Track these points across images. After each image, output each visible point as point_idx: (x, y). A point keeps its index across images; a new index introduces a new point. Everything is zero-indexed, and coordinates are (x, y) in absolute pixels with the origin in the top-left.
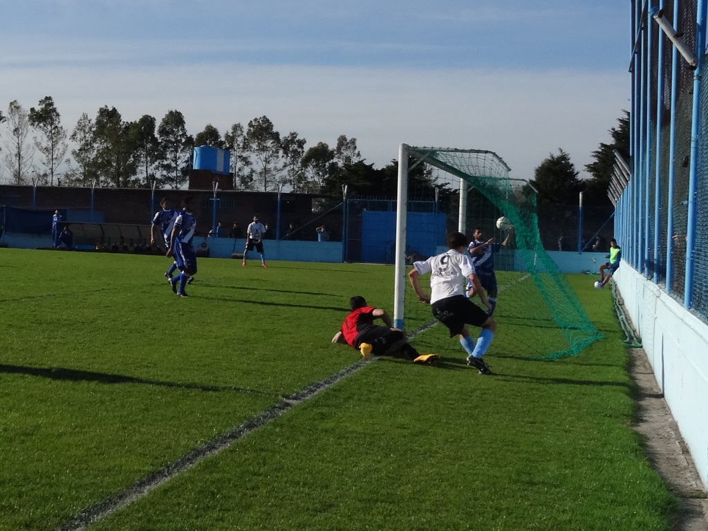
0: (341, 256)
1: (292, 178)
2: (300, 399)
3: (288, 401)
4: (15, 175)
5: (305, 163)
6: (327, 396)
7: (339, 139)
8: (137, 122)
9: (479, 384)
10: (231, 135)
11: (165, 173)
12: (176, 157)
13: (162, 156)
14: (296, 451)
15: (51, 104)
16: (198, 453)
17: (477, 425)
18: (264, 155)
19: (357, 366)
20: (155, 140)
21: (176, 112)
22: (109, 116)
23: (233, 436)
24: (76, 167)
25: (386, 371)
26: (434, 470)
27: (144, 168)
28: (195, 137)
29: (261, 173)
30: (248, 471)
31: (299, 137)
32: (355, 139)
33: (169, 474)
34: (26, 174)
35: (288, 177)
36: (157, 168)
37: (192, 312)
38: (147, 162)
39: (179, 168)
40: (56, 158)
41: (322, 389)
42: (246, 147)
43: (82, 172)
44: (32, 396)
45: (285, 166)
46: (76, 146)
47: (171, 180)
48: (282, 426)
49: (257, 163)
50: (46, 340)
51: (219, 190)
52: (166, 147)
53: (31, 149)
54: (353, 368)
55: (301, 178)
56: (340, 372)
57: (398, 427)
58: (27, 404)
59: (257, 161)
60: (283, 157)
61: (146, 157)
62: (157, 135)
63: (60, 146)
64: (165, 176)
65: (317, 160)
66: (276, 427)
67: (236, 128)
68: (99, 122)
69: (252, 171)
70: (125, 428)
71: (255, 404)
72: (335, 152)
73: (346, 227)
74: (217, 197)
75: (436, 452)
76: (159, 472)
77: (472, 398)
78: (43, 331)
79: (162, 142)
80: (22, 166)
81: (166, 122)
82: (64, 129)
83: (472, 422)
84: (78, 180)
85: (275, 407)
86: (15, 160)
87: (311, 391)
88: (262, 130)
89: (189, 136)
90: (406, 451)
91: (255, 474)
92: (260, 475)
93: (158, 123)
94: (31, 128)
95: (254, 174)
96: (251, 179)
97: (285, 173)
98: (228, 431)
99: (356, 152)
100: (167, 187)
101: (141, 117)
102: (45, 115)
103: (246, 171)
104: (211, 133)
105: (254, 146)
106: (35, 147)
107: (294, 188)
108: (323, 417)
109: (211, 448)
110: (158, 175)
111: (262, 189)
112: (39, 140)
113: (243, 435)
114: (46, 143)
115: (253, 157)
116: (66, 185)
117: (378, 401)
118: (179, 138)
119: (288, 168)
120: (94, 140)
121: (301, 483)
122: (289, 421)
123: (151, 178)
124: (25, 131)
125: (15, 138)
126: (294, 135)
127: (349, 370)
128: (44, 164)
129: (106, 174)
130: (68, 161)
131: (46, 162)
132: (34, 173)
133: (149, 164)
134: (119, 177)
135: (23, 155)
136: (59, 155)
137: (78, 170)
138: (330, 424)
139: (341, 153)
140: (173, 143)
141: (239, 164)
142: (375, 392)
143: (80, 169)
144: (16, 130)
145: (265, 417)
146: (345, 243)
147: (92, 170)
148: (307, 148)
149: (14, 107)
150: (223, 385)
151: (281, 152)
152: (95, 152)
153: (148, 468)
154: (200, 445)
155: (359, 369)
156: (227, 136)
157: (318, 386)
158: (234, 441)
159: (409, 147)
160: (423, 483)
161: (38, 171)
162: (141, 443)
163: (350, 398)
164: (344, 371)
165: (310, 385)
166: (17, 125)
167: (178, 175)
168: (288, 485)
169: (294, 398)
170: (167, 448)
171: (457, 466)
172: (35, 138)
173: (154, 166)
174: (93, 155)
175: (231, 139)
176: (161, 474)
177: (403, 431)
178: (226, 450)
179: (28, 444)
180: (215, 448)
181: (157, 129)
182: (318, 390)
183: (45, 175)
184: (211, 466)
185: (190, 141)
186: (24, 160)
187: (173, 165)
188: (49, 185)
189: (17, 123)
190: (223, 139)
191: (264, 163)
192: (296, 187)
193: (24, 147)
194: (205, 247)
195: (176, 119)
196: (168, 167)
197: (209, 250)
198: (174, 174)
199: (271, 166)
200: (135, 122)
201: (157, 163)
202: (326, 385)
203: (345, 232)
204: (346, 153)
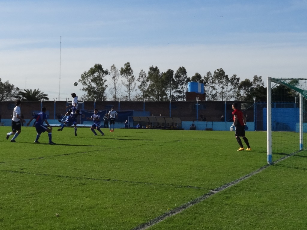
0: (254, 128)
1: (234, 95)
2: (219, 190)
3: (213, 192)
4: (114, 97)
5: (240, 88)
6: (231, 189)
7: (254, 77)
8: (166, 72)
9: (303, 182)
10: (207, 77)
11: (178, 94)
12: (183, 87)
13: (177, 87)
14: (211, 214)
15: (129, 66)
16: (166, 215)
17: (298, 201)
18: (221, 85)
19: (248, 176)
20: (173, 80)
21: (183, 67)
22: (154, 71)
23: (184, 207)
24: (140, 93)
25: (261, 177)
26: (272, 221)
27: (169, 92)
28: (191, 78)
29: (220, 93)
30: (186, 223)
31: (237, 77)
32: (261, 77)
33: (151, 224)
34: (118, 96)
35: (232, 95)
36: (175, 92)
37: (179, 154)
38: (170, 89)
39: (184, 92)
40: (131, 89)
41: (230, 186)
42: (213, 82)
43: (142, 95)
44: (98, 191)
45: (231, 90)
46: (139, 83)
47: (181, 97)
48: (207, 202)
49: (219, 88)
50: (111, 167)
51: (200, 101)
52: (178, 83)
53: (120, 86)
54: (246, 177)
55: (238, 95)
56: (240, 178)
57: (261, 202)
58: (95, 195)
59: (218, 88)
60: (230, 85)
61: (170, 88)
62: (174, 78)
63: (133, 84)
64: (178, 95)
65: (245, 87)
66: (204, 203)
67: (209, 73)
68: (149, 73)
69: (217, 92)
70: (135, 204)
71: (197, 193)
72: (253, 83)
73: (255, 116)
74: (198, 104)
75: (275, 213)
76: (146, 223)
77: (298, 189)
78: (111, 163)
79: (177, 81)
80: (116, 93)
81: (178, 72)
82: (134, 76)
83: (296, 199)
84: (141, 98)
85: (206, 194)
86: (113, 90)
87: (225, 187)
88: (220, 74)
89: (188, 78)
90: (262, 213)
91: (189, 224)
92: (192, 224)
93: (175, 73)
94: (120, 76)
95: (217, 94)
96: (216, 96)
97: (231, 92)
98: (182, 205)
99: (262, 82)
100: (180, 100)
101: (167, 70)
102: (127, 70)
103: (214, 92)
104: (198, 76)
105: (217, 81)
106: (122, 84)
107: (235, 99)
108: (227, 198)
109: (173, 213)
110: (175, 95)
111: (221, 100)
112: (124, 82)
113: (189, 207)
114: (127, 83)
115: (217, 86)
116: (136, 101)
117: (255, 191)
118: (184, 79)
119: (232, 90)
120: (147, 81)
121: (210, 228)
122: (211, 200)
123: (172, 96)
124: (117, 78)
125: (113, 81)
126: (235, 76)
127: (245, 178)
128: (126, 92)
129: (153, 95)
130: (136, 90)
131: (127, 91)
132: (122, 96)
133: (171, 90)
134: (158, 96)
135: (117, 88)
136: (132, 88)
137: (140, 94)
138: (230, 201)
139: (255, 83)
140: (181, 81)
141: (211, 89)
142: (254, 187)
143: (141, 94)
144: (114, 77)
145: (200, 199)
146: (255, 123)
147: (147, 94)
148: (240, 81)
149: (113, 67)
150: (184, 185)
151: (229, 83)
152: (148, 86)
153: (142, 222)
154: (168, 212)
155: (249, 177)
156: (205, 77)
157: (228, 185)
158: (183, 209)
159: (271, 78)
160: (266, 227)
161: (123, 95)
162: (141, 211)
163: (241, 190)
164: (242, 178)
165: (224, 184)
166: (114, 76)
167: (184, 95)
168: (203, 229)
169: (216, 190)
170: (152, 213)
171: (284, 219)
172: (122, 81)
173: (173, 91)
174: (146, 88)
175: (207, 79)
176: (147, 224)
177: (263, 204)
178: (179, 213)
179: (91, 212)
180: (174, 213)
181: (174, 75)
182: (228, 186)
183: (127, 96)
184: (170, 221)
185: (188, 80)
186: (117, 91)
187: (182, 90)
188: (128, 101)
189: (114, 74)
190: (203, 79)
191: (222, 88)
192: (236, 99)
193: (117, 85)
194: (194, 125)
195: (182, 71)
196: (179, 92)
197: (195, 127)
198: (182, 94)
199: (224, 90)
200: (165, 73)
201: (175, 90)
202: (232, 184)
203: (255, 117)
204: (257, 83)
